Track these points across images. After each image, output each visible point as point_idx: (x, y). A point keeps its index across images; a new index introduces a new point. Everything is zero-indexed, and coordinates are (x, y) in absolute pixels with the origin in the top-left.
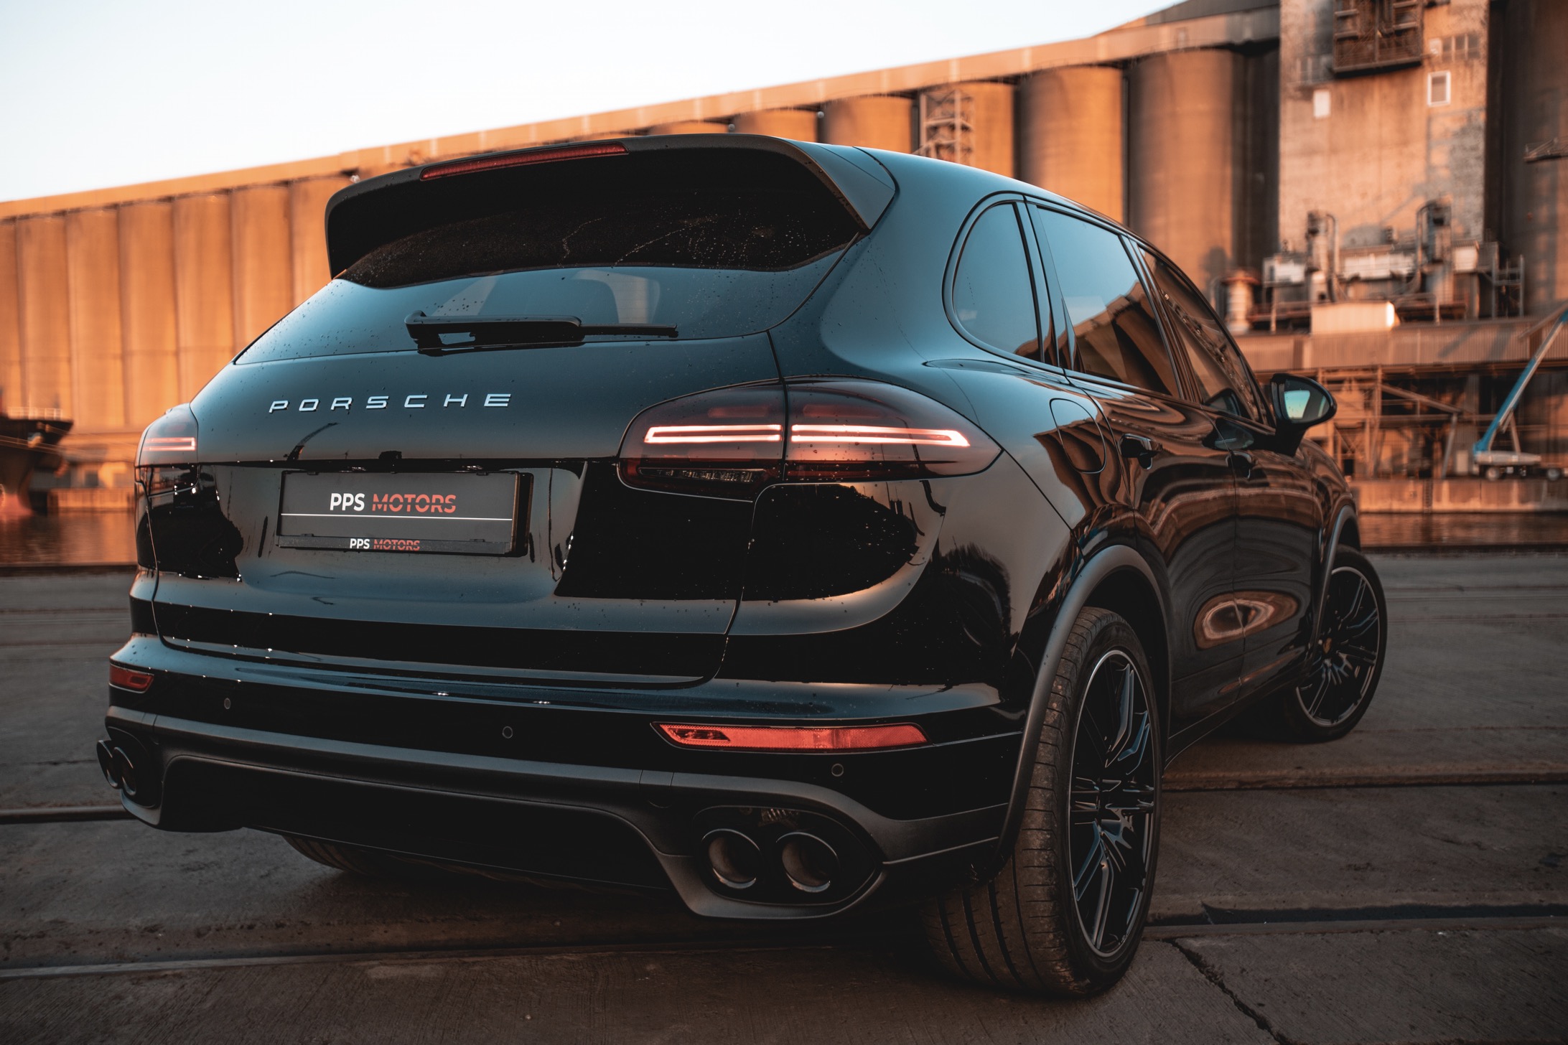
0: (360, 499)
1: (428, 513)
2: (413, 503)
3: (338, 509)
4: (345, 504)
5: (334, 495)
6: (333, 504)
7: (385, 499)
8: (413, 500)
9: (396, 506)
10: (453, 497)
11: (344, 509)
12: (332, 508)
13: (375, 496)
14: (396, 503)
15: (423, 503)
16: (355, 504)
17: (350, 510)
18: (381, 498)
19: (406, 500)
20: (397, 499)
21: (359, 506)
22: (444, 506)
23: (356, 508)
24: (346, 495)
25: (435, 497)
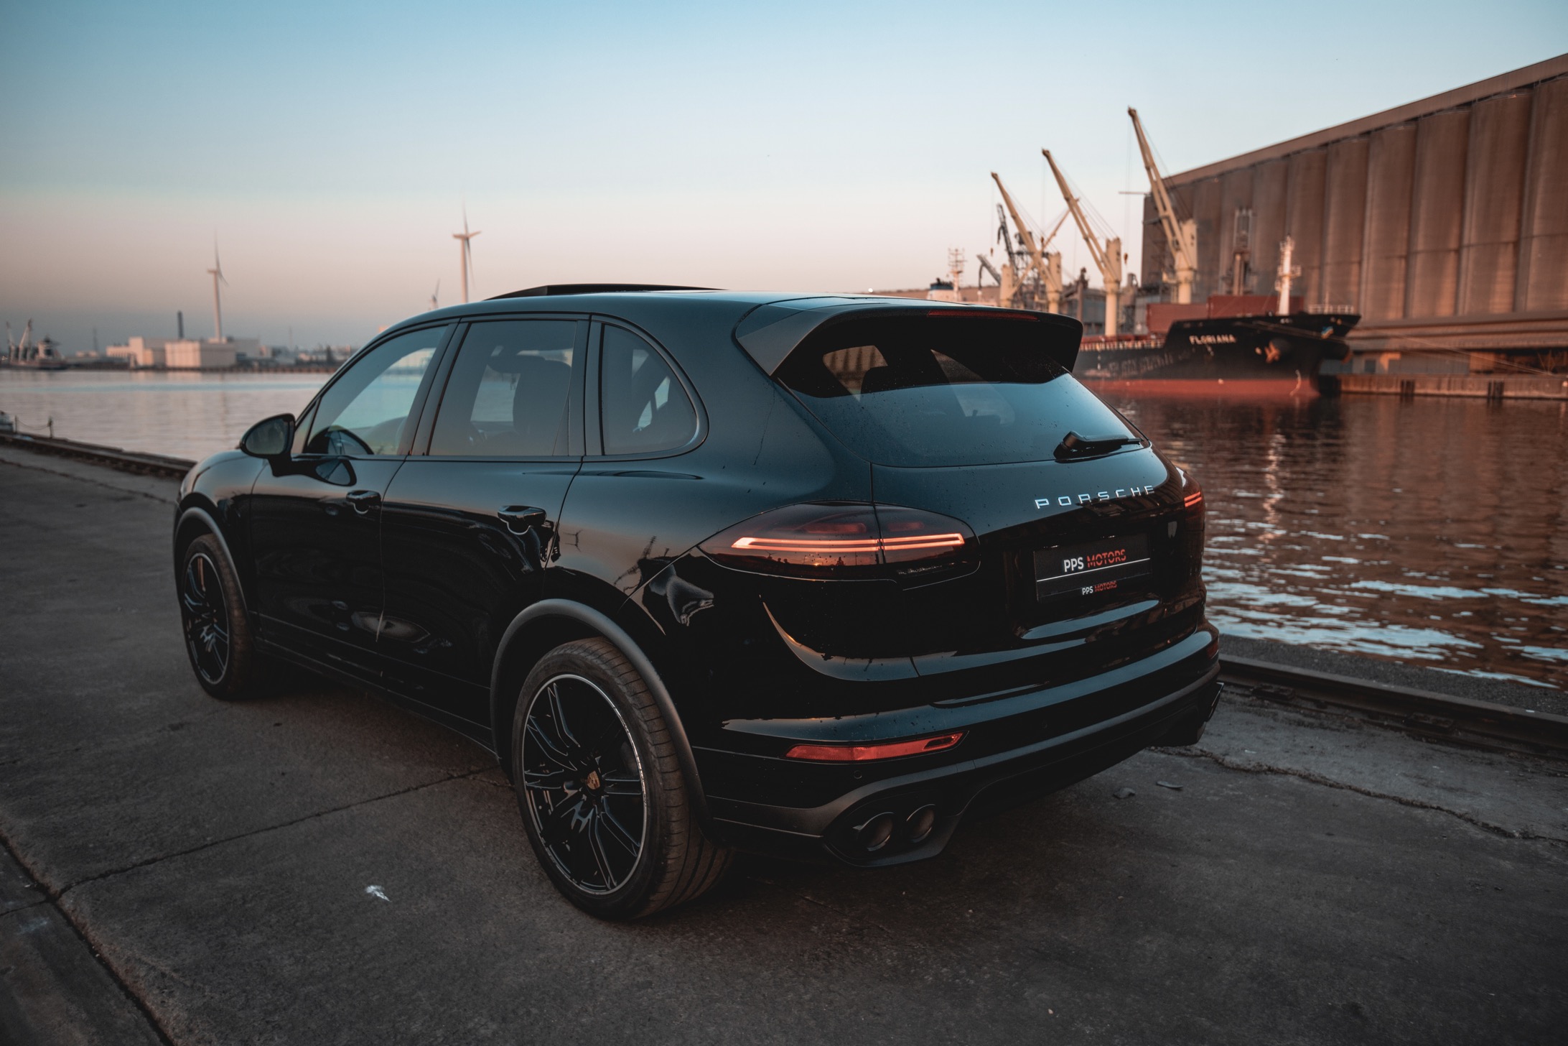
0: (1080, 561)
1: (1114, 563)
2: (1107, 558)
3: (1069, 571)
4: (1073, 566)
5: (1066, 561)
6: (1066, 568)
7: (1093, 559)
8: (1107, 556)
9: (1099, 562)
10: (1124, 550)
11: (1073, 569)
12: (1066, 571)
13: (1088, 558)
14: (1099, 560)
15: (1111, 557)
16: (1078, 565)
17: (1076, 570)
18: (1091, 558)
19: (1103, 556)
20: (1099, 558)
21: (1081, 566)
22: (1122, 557)
23: (1080, 568)
24: (1072, 560)
25: (1116, 552)
